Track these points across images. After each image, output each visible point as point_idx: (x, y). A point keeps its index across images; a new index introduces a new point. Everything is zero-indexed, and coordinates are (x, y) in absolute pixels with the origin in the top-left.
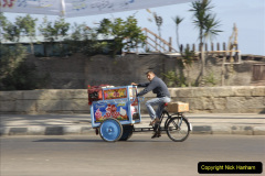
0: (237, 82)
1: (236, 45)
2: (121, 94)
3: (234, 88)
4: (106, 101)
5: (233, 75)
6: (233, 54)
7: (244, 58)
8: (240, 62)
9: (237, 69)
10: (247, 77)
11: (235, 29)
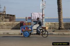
0: (5, 21)
1: (5, 12)
2: (30, 24)
3: (4, 23)
4: (25, 26)
5: (4, 19)
6: (4, 14)
7: (7, 15)
8: (6, 16)
9: (5, 18)
10: (8, 20)
11: (5, 7)
